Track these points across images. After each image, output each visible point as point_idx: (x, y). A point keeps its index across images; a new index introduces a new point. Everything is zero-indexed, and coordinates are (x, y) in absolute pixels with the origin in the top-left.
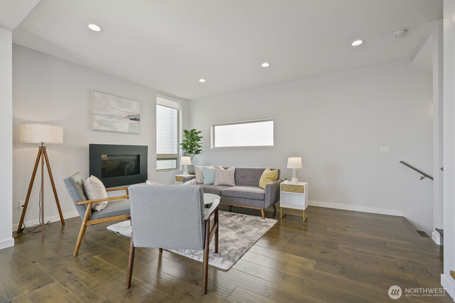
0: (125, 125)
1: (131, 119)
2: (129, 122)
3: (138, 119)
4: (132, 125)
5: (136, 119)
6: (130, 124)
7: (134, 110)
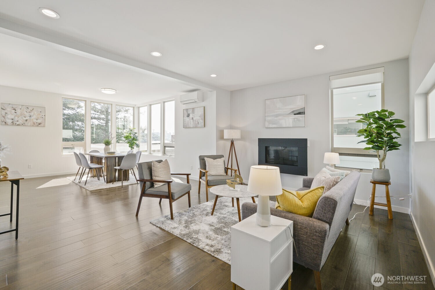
0: (289, 121)
1: (295, 114)
2: (293, 117)
3: (302, 113)
4: (296, 119)
5: (301, 112)
6: (294, 119)
7: (298, 104)
